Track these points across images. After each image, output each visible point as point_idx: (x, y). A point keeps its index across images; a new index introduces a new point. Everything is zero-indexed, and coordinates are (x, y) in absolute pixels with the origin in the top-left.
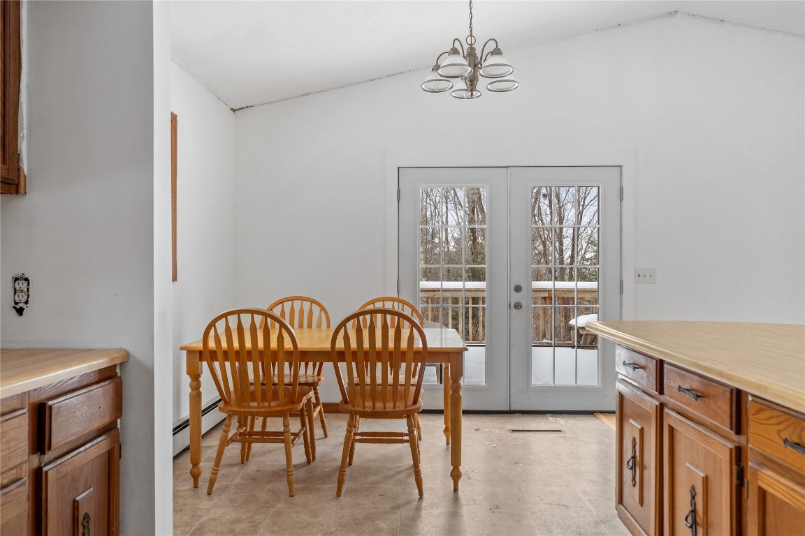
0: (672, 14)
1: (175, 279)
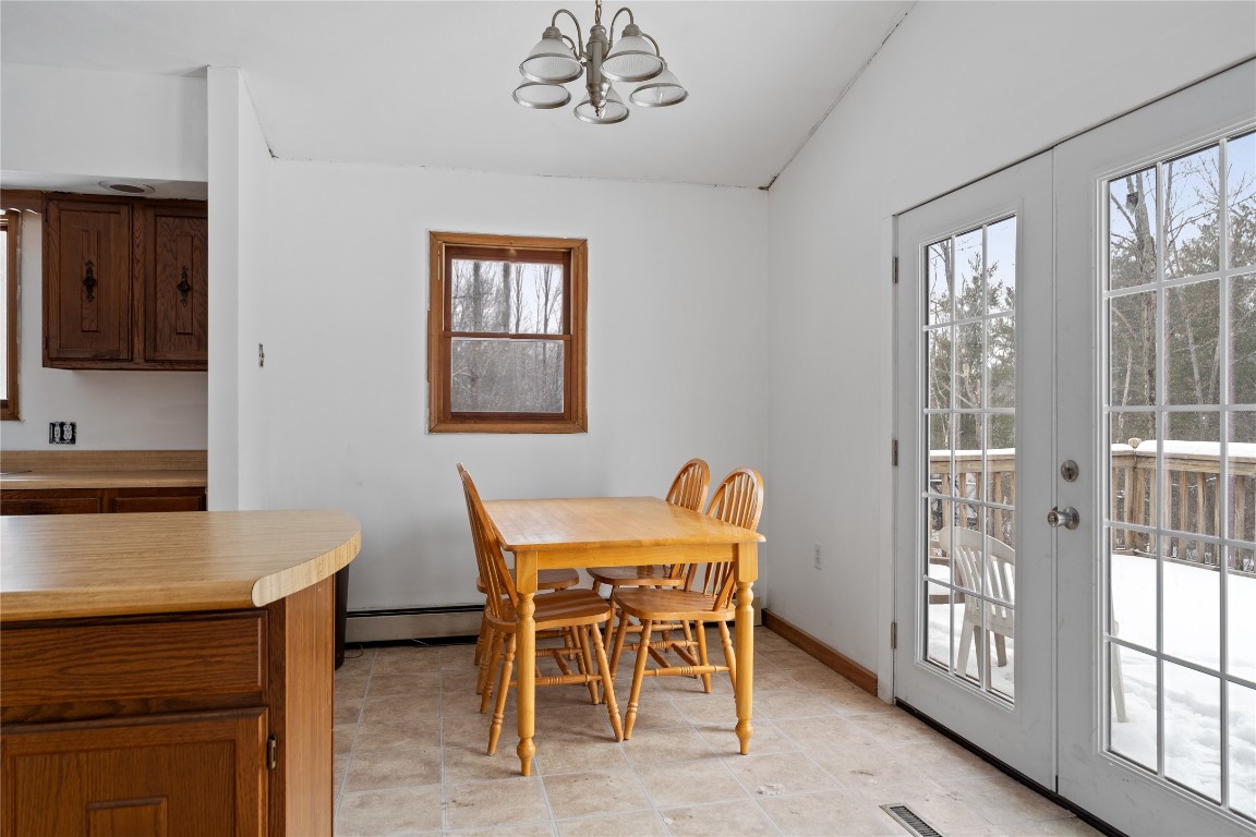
1: (584, 429)
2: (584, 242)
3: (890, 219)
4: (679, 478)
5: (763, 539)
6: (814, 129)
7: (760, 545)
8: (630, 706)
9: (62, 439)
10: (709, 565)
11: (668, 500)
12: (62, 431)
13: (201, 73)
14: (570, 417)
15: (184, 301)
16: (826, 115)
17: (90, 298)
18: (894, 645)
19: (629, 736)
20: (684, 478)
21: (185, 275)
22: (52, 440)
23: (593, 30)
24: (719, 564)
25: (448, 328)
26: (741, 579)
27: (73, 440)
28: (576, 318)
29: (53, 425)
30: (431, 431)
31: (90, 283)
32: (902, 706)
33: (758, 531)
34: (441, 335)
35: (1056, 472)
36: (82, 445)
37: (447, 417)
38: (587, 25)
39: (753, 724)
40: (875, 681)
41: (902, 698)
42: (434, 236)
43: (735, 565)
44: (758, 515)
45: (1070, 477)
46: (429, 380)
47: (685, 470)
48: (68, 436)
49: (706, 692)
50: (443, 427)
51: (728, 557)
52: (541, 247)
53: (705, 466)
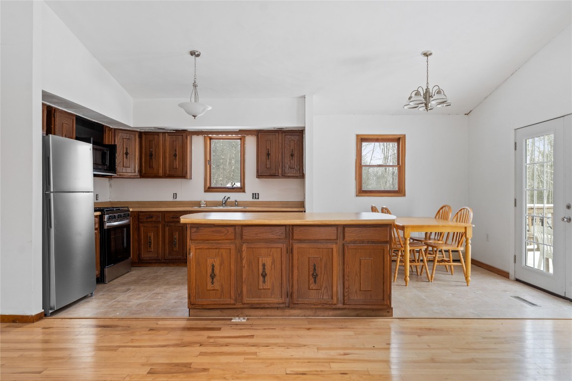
1: (404, 195)
2: (405, 136)
3: (513, 131)
4: (439, 211)
5: (474, 226)
6: (486, 98)
7: (473, 227)
8: (432, 272)
9: (256, 198)
10: (454, 233)
11: (435, 218)
12: (255, 196)
13: (304, 97)
14: (400, 192)
15: (292, 159)
16: (490, 94)
17: (268, 159)
18: (515, 262)
19: (432, 281)
20: (441, 211)
21: (292, 152)
22: (253, 198)
23: (426, 89)
24: (457, 233)
25: (361, 164)
26: (467, 237)
27: (258, 198)
28: (402, 160)
29: (253, 194)
30: (357, 196)
31: (268, 155)
32: (518, 280)
33: (472, 224)
34: (359, 166)
35: (565, 207)
36: (260, 200)
37: (361, 192)
38: (425, 88)
39: (471, 277)
40: (508, 274)
41: (518, 278)
42: (357, 136)
43: (465, 233)
44: (471, 220)
45: (568, 208)
46: (356, 180)
47: (442, 208)
48: (257, 197)
49: (452, 274)
50: (360, 195)
51: (463, 231)
52: (391, 137)
53: (449, 207)
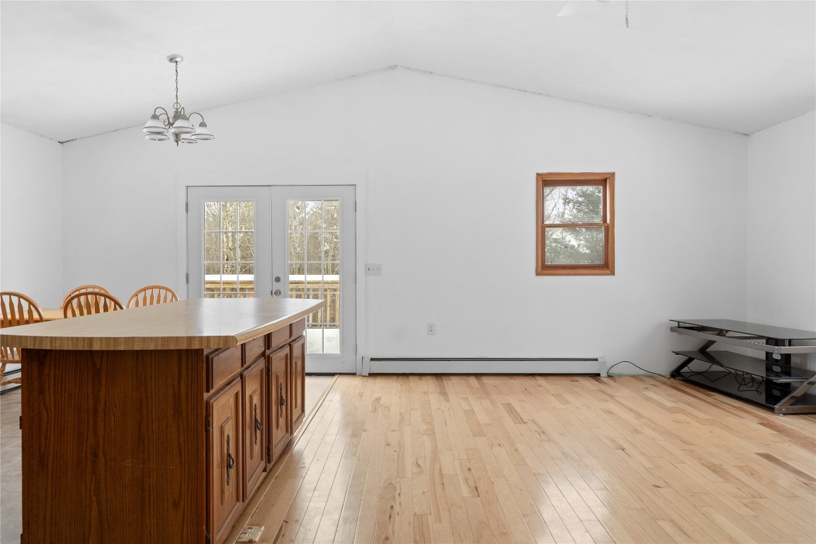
0: (394, 67)
3: (185, 187)
45: (278, 281)
